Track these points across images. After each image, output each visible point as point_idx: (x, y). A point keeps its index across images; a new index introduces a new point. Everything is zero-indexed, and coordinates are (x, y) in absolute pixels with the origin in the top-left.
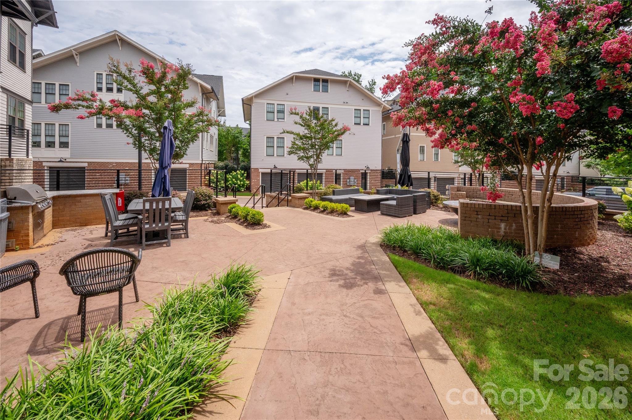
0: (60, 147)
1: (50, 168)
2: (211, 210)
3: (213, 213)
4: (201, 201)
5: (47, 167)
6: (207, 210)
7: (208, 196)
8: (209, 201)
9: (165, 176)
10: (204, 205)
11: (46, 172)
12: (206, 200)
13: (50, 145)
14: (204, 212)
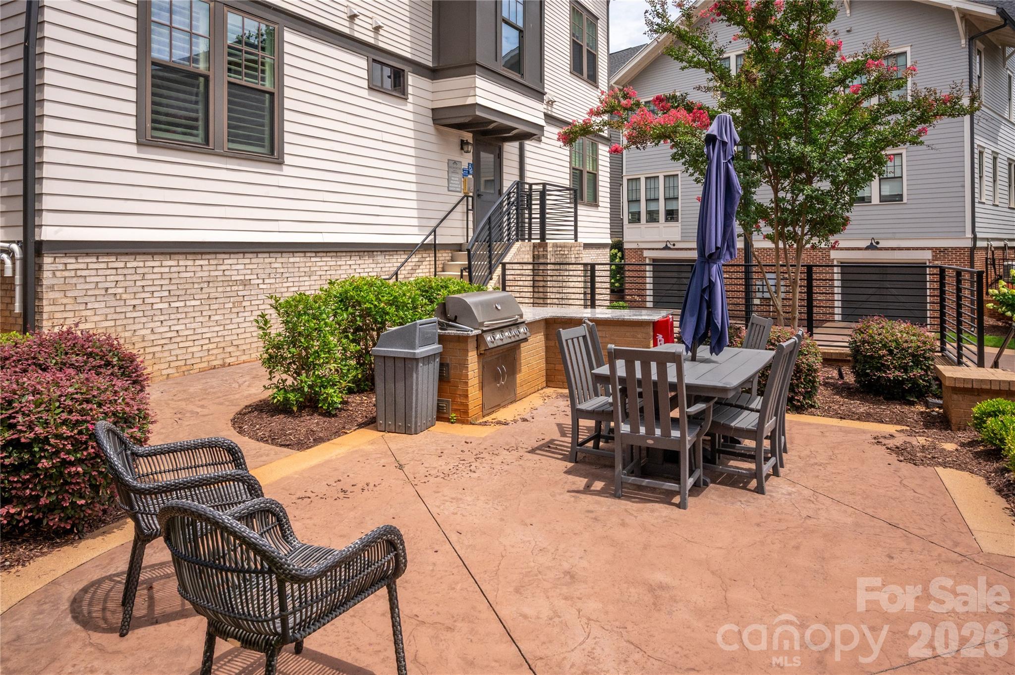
0: (667, 220)
1: (654, 260)
2: (927, 405)
3: (929, 414)
4: (888, 368)
5: (650, 259)
6: (912, 404)
7: (913, 355)
8: (918, 372)
9: (712, 285)
10: (898, 383)
11: (648, 268)
12: (905, 368)
13: (652, 217)
14: (898, 408)
